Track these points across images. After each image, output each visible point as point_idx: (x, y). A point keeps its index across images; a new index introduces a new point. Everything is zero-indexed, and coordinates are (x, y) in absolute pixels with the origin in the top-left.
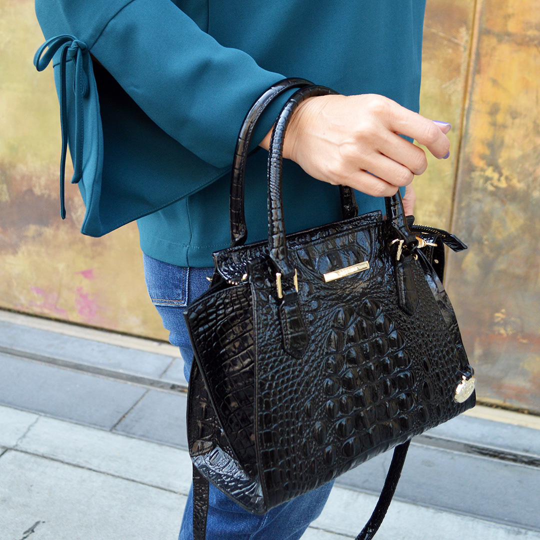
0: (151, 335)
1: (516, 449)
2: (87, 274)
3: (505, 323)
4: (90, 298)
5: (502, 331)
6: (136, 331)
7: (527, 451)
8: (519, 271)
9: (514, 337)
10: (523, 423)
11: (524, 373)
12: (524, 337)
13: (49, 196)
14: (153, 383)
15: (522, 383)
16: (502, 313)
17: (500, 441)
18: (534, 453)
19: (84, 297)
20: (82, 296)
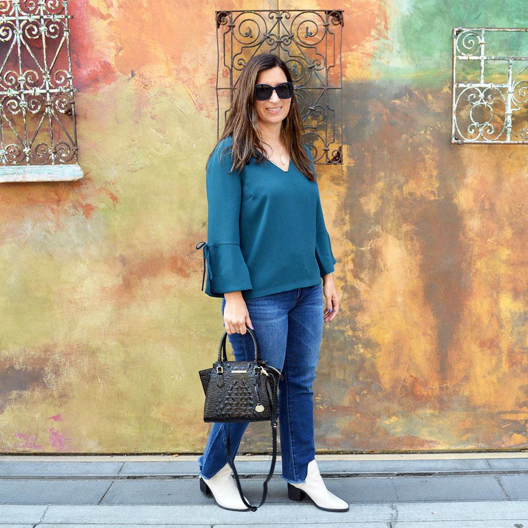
0: (106, 452)
1: (339, 471)
2: (56, 418)
3: (322, 402)
4: (59, 434)
5: (321, 407)
6: (94, 451)
7: (345, 471)
8: (325, 371)
9: (328, 410)
10: (341, 459)
11: (336, 430)
12: (333, 409)
13: (26, 369)
14: (114, 478)
15: (336, 436)
16: (319, 397)
17: (329, 469)
18: (349, 471)
19: (55, 434)
20: (53, 434)
